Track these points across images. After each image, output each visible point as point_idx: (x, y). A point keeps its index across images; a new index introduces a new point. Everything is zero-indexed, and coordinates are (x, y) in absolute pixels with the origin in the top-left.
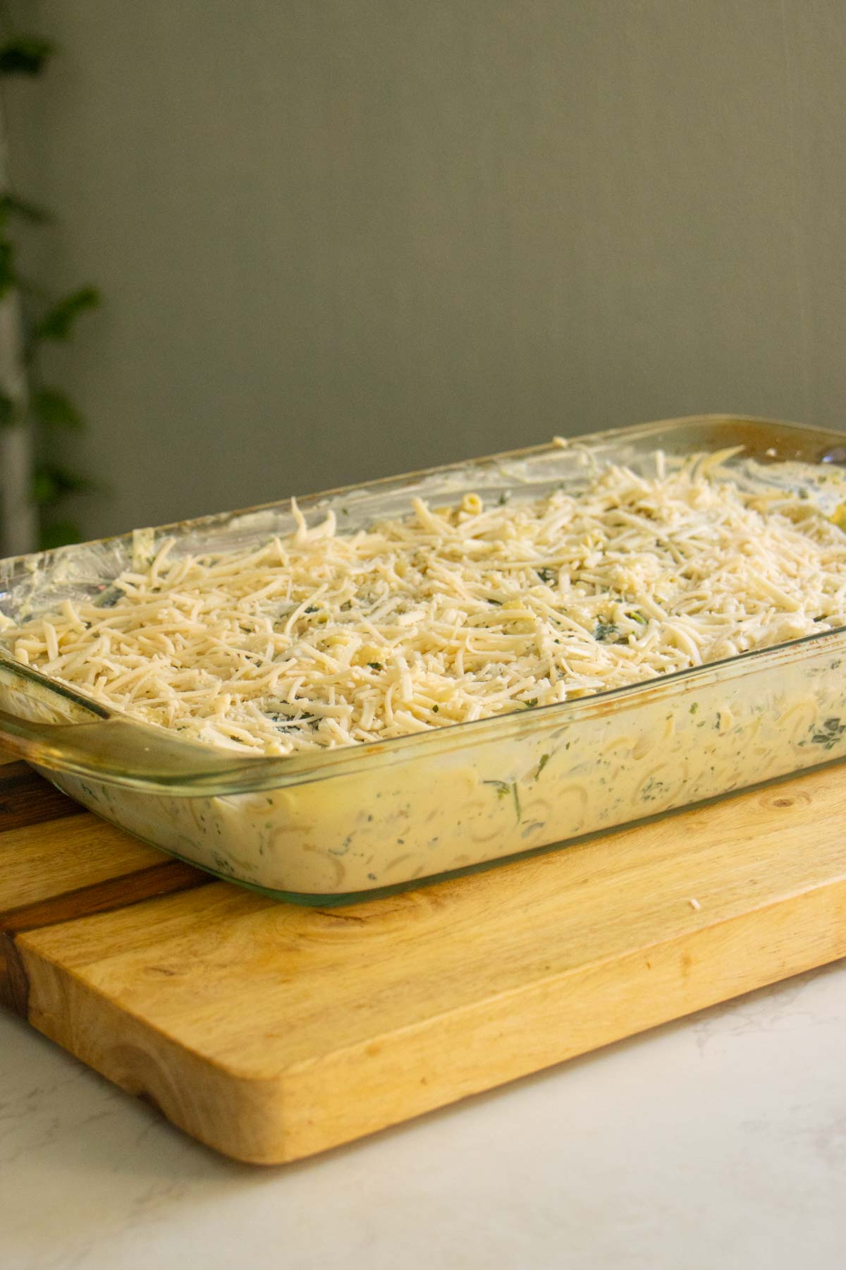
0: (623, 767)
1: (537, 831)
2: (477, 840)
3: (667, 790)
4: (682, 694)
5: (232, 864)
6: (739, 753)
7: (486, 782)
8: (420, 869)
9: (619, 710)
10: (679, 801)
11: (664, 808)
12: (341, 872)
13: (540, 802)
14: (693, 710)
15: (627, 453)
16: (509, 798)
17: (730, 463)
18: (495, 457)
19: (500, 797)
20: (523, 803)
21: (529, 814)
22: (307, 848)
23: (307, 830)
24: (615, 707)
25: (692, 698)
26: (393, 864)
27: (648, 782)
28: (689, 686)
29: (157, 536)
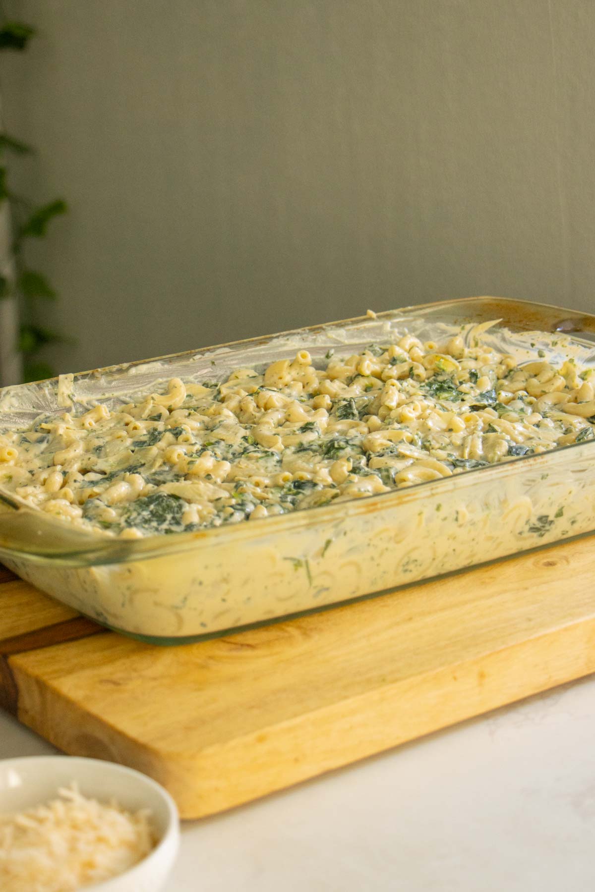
0: (387, 549)
1: (324, 594)
2: (280, 600)
3: (420, 565)
4: (429, 497)
5: (105, 615)
6: (473, 540)
7: (286, 559)
8: (239, 619)
9: (382, 508)
10: (431, 573)
11: (419, 578)
12: (180, 621)
13: (325, 573)
14: (438, 508)
15: (420, 323)
16: (302, 571)
17: (490, 332)
18: (323, 326)
19: (296, 570)
20: (313, 574)
21: (317, 582)
22: (156, 604)
23: (155, 591)
24: (379, 506)
25: (437, 500)
26: (217, 616)
27: (406, 560)
28: (434, 492)
29: (76, 379)
